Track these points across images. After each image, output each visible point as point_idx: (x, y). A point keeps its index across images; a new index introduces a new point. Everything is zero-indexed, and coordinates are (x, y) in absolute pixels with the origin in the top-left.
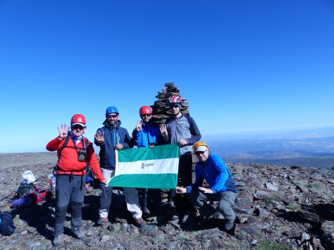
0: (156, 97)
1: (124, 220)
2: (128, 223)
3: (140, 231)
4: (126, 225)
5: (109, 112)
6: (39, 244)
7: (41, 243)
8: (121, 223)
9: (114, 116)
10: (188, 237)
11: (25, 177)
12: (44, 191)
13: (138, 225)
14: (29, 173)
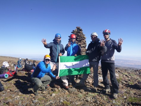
0: (72, 32)
1: (59, 87)
2: (61, 88)
3: (68, 92)
4: (60, 89)
5: (57, 36)
6: (19, 97)
7: (20, 96)
8: (57, 88)
9: (59, 39)
10: (94, 95)
11: (4, 64)
12: (13, 71)
13: (67, 89)
14: (6, 63)
